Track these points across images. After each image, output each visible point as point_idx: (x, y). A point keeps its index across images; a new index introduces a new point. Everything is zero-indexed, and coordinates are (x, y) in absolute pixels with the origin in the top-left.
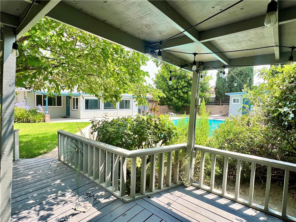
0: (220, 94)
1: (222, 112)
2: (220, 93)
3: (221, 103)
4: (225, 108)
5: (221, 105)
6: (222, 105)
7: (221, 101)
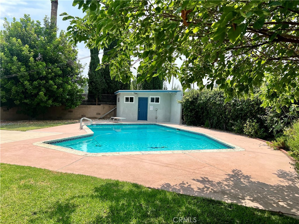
0: (97, 90)
1: (100, 114)
2: (97, 88)
3: (97, 103)
4: (104, 108)
5: (97, 104)
6: (99, 104)
7: (97, 99)
